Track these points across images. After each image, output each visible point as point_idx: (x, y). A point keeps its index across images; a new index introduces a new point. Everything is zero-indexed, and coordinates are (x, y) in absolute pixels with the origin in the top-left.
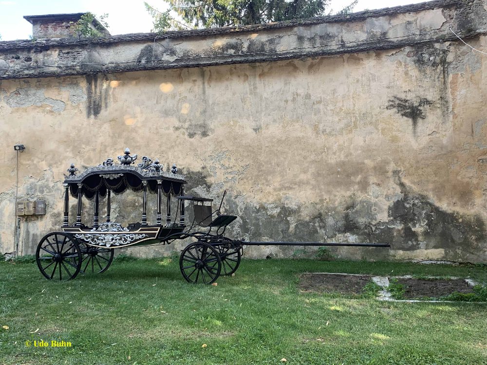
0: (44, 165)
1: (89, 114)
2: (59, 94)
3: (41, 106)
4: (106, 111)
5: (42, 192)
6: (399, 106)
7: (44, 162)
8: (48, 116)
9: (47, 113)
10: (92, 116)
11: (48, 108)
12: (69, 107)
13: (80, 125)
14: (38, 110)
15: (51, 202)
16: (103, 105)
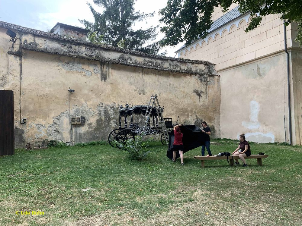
0: (82, 100)
1: (102, 80)
2: (88, 68)
3: (80, 72)
4: (109, 79)
5: (83, 113)
6: (196, 92)
7: (82, 99)
8: (84, 77)
9: (83, 76)
10: (103, 81)
11: (84, 74)
12: (93, 75)
13: (98, 84)
14: (79, 74)
15: (87, 118)
16: (108, 77)
